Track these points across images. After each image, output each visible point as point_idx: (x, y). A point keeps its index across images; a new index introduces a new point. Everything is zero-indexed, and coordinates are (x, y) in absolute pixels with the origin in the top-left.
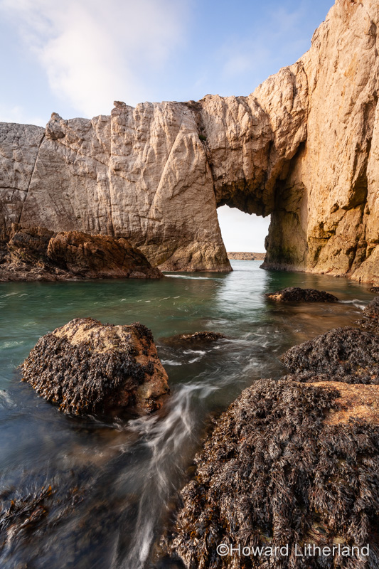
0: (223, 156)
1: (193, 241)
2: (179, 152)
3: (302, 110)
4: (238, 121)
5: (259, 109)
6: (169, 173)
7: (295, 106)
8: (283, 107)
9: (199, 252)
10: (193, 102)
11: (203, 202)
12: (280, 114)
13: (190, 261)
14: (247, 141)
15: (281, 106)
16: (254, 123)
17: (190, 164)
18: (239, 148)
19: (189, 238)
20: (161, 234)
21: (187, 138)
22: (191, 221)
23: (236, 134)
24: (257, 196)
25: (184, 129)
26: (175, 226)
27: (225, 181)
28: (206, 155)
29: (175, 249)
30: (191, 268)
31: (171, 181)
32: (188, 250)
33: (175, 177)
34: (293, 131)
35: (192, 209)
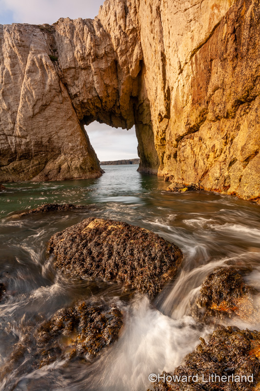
0: (74, 76)
1: (60, 154)
2: (32, 72)
3: (134, 28)
4: (84, 42)
5: (101, 30)
6: (26, 93)
7: (127, 24)
8: (118, 26)
9: (66, 164)
10: (47, 25)
11: (65, 118)
12: (117, 33)
13: (59, 172)
14: (93, 60)
15: (117, 25)
16: (96, 43)
17: (44, 84)
18: (87, 68)
19: (57, 152)
20: (29, 150)
21: (37, 59)
22: (56, 137)
23: (83, 54)
24: (117, 112)
25: (33, 49)
26: (42, 142)
27: (81, 98)
28: (57, 74)
29: (46, 163)
30: (61, 177)
31: (29, 101)
32: (57, 163)
33: (32, 96)
34: (130, 49)
35: (54, 126)
